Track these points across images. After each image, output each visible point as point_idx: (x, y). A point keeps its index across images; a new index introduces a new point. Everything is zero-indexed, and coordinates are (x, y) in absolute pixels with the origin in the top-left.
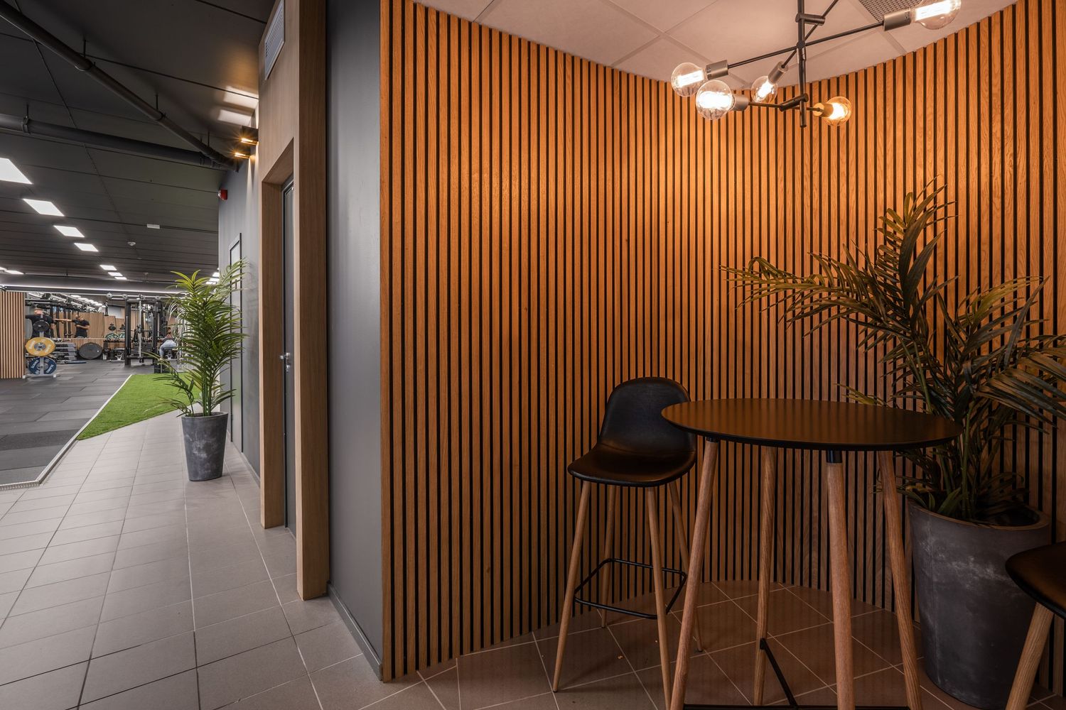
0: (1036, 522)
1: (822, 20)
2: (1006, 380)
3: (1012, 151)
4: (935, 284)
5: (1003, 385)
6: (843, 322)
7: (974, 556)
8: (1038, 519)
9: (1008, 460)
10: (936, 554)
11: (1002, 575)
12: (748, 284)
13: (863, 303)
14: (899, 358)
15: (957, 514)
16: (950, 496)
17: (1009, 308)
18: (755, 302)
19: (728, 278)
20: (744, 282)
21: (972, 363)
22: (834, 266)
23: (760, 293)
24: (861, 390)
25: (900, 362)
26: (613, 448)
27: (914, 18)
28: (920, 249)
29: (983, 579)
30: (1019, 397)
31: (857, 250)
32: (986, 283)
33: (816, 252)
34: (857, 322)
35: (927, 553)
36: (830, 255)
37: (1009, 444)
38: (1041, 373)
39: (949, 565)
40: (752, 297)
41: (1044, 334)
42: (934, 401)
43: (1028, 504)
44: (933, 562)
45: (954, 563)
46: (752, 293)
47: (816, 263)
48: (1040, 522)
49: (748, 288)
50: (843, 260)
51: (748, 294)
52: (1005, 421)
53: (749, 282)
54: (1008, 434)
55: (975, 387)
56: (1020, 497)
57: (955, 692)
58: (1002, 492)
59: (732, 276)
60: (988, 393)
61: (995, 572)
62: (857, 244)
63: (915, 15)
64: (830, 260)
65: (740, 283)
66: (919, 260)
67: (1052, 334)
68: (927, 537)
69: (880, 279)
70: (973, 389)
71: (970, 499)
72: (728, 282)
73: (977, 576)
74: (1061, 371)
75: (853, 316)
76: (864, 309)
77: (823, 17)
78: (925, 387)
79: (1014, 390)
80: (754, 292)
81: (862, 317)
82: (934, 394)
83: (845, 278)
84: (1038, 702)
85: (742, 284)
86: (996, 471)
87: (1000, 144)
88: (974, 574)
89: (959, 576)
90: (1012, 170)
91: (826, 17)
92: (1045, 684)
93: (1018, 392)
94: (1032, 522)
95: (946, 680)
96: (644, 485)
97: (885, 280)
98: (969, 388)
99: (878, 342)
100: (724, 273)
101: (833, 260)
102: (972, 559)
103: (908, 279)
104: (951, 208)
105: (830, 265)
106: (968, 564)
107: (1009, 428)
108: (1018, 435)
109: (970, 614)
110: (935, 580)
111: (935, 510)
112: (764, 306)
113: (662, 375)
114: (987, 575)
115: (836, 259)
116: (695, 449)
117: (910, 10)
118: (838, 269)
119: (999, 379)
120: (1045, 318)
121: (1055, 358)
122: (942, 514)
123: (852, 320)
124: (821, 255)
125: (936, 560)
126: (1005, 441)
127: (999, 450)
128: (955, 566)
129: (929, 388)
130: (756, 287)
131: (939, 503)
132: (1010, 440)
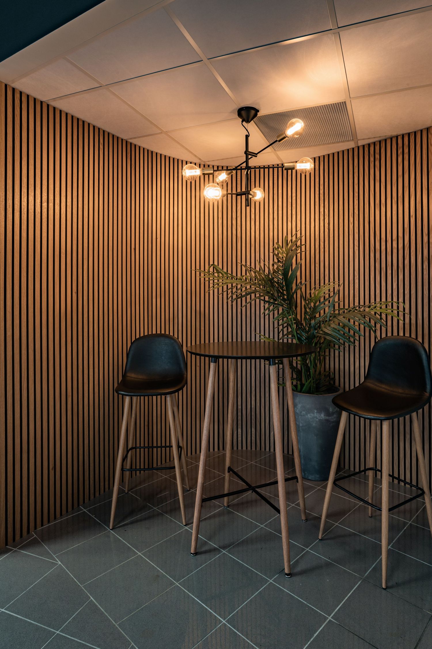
0: (339, 391)
1: (256, 155)
2: (329, 328)
3: (328, 222)
4: (301, 283)
5: (327, 330)
6: (258, 300)
7: (317, 410)
8: (339, 390)
9: (327, 366)
10: (301, 412)
11: (327, 416)
12: (211, 280)
13: (268, 292)
14: (280, 320)
15: (309, 392)
16: (306, 384)
17: (327, 296)
18: (215, 290)
19: (200, 276)
20: (209, 279)
21: (315, 321)
22: (253, 271)
23: (218, 285)
24: (267, 336)
25: (281, 322)
26: (135, 378)
27: (296, 168)
28: (294, 266)
29: (320, 420)
30: (333, 335)
31: (264, 264)
32: (318, 283)
33: (244, 263)
34: (264, 300)
35: (297, 413)
36: (251, 265)
37: (327, 358)
38: (339, 324)
39: (306, 416)
40: (214, 287)
41: (340, 308)
42: (299, 339)
43: (335, 385)
44: (300, 417)
45: (309, 415)
46: (214, 284)
47: (244, 269)
48: (340, 391)
49: (211, 282)
50: (258, 269)
51: (211, 285)
52: (326, 347)
53: (212, 278)
54: (327, 354)
55: (316, 331)
56: (332, 382)
57: (309, 477)
58: (325, 380)
59: (202, 275)
60: (322, 334)
61: (324, 415)
62: (264, 261)
63: (296, 166)
64: (251, 268)
65: (207, 279)
66: (293, 272)
67: (343, 308)
68: (297, 405)
69: (276, 280)
70: (315, 332)
71: (314, 384)
72: (200, 279)
73: (318, 419)
74: (347, 323)
75: (262, 298)
76: (268, 294)
77: (257, 154)
78: (295, 333)
79: (331, 332)
80: (215, 284)
81: (267, 298)
82: (299, 336)
83: (259, 278)
84: (340, 473)
85: (208, 280)
86: (322, 372)
87: (323, 217)
88: (317, 418)
89: (311, 420)
90: (328, 231)
91: (258, 155)
92: (342, 466)
93: (333, 333)
94: (337, 392)
95: (306, 472)
96: (166, 394)
97: (278, 280)
98: (313, 332)
99: (270, 312)
100: (198, 273)
101: (252, 268)
102: (316, 411)
103: (288, 280)
104: (303, 247)
105: (251, 271)
106: (314, 414)
107: (327, 350)
108: (331, 353)
109: (315, 437)
110: (301, 425)
111: (300, 392)
112: (220, 291)
113: (163, 332)
114: (321, 417)
115: (254, 268)
116: (186, 373)
117: (294, 164)
118: (255, 272)
119: (325, 327)
120: (340, 300)
121: (344, 317)
122: (303, 393)
123: (262, 300)
124: (246, 265)
125: (301, 415)
126: (326, 357)
127: (324, 362)
128: (309, 416)
129: (297, 333)
130: (216, 281)
131: (302, 388)
132: (328, 356)
